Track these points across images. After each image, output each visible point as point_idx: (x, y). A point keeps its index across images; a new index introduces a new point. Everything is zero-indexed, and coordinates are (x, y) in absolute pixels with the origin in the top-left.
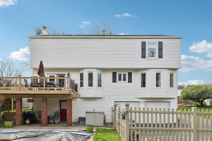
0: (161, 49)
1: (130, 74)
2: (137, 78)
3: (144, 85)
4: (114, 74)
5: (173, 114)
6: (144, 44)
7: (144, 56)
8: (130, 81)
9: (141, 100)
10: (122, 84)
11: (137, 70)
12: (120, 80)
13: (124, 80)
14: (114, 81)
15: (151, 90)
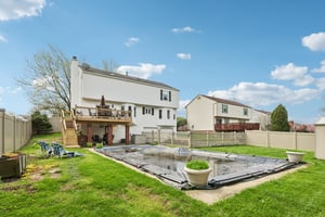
1: (153, 110)
2: (157, 112)
3: (160, 117)
4: (144, 108)
7: (161, 99)
8: (153, 114)
10: (148, 116)
11: (157, 107)
13: (149, 113)
14: (144, 113)
15: (165, 121)
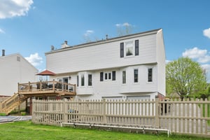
0: (137, 47)
1: (114, 73)
4: (102, 74)
5: (153, 104)
6: (122, 45)
7: (122, 56)
8: (114, 79)
9: (123, 95)
12: (106, 78)
13: (110, 78)
14: (102, 80)
